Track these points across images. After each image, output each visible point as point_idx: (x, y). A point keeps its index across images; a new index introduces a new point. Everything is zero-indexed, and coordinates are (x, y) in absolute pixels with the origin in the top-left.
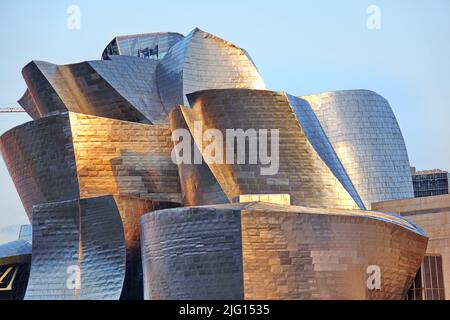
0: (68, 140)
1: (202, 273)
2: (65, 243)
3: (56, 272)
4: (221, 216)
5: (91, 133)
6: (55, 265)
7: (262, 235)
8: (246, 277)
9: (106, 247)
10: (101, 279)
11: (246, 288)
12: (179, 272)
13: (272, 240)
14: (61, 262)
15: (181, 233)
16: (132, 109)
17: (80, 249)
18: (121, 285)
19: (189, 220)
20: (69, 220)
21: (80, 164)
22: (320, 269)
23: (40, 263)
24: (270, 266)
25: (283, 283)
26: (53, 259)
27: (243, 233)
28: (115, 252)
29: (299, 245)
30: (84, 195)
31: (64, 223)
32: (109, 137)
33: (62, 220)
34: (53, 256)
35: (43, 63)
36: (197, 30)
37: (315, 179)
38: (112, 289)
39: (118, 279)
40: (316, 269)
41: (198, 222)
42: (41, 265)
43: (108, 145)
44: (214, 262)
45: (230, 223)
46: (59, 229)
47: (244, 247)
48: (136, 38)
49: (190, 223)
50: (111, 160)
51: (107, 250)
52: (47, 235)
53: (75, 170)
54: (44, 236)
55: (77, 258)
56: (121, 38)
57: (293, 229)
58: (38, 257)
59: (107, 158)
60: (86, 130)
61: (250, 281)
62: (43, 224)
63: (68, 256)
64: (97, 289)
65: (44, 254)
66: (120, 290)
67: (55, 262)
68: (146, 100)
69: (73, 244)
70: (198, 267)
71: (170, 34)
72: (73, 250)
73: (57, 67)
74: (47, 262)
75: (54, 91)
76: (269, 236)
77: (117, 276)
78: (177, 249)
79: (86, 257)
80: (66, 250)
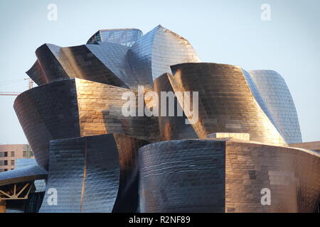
0: (74, 97)
1: (193, 185)
2: (74, 167)
3: (66, 186)
4: (210, 145)
5: (89, 93)
6: (65, 181)
7: (239, 159)
8: (227, 187)
9: (105, 169)
10: (101, 191)
11: (226, 194)
12: (175, 184)
13: (245, 163)
14: (70, 179)
15: (179, 157)
16: (116, 78)
17: (85, 171)
18: (116, 195)
19: (185, 148)
20: (78, 151)
21: (81, 114)
22: (274, 184)
23: (55, 180)
24: (243, 181)
25: (251, 192)
26: (65, 177)
27: (227, 157)
28: (112, 173)
29: (262, 166)
30: (84, 134)
31: (73, 153)
32: (101, 96)
33: (72, 151)
34: (64, 175)
35: (52, 45)
36: (160, 26)
37: (259, 125)
38: (108, 198)
39: (113, 191)
40: (271, 183)
41: (192, 150)
42: (55, 181)
43: (100, 102)
44: (203, 176)
45: (217, 150)
46: (70, 157)
47: (227, 166)
48: (112, 32)
49: (185, 150)
50: (102, 112)
51: (106, 172)
52: (60, 161)
53: (78, 117)
54: (58, 161)
55: (83, 177)
56: (103, 31)
57: (259, 156)
58: (53, 176)
59: (99, 110)
60: (86, 91)
61: (230, 189)
62: (58, 153)
63: (76, 175)
64: (98, 198)
65: (58, 173)
66: (115, 199)
67: (65, 179)
68: (124, 72)
69: (80, 167)
70: (190, 180)
71: (134, 29)
72: (80, 171)
73: (61, 49)
74: (59, 179)
75: (60, 65)
76: (244, 160)
77: (113, 189)
78: (175, 168)
79: (90, 176)
80: (74, 171)
